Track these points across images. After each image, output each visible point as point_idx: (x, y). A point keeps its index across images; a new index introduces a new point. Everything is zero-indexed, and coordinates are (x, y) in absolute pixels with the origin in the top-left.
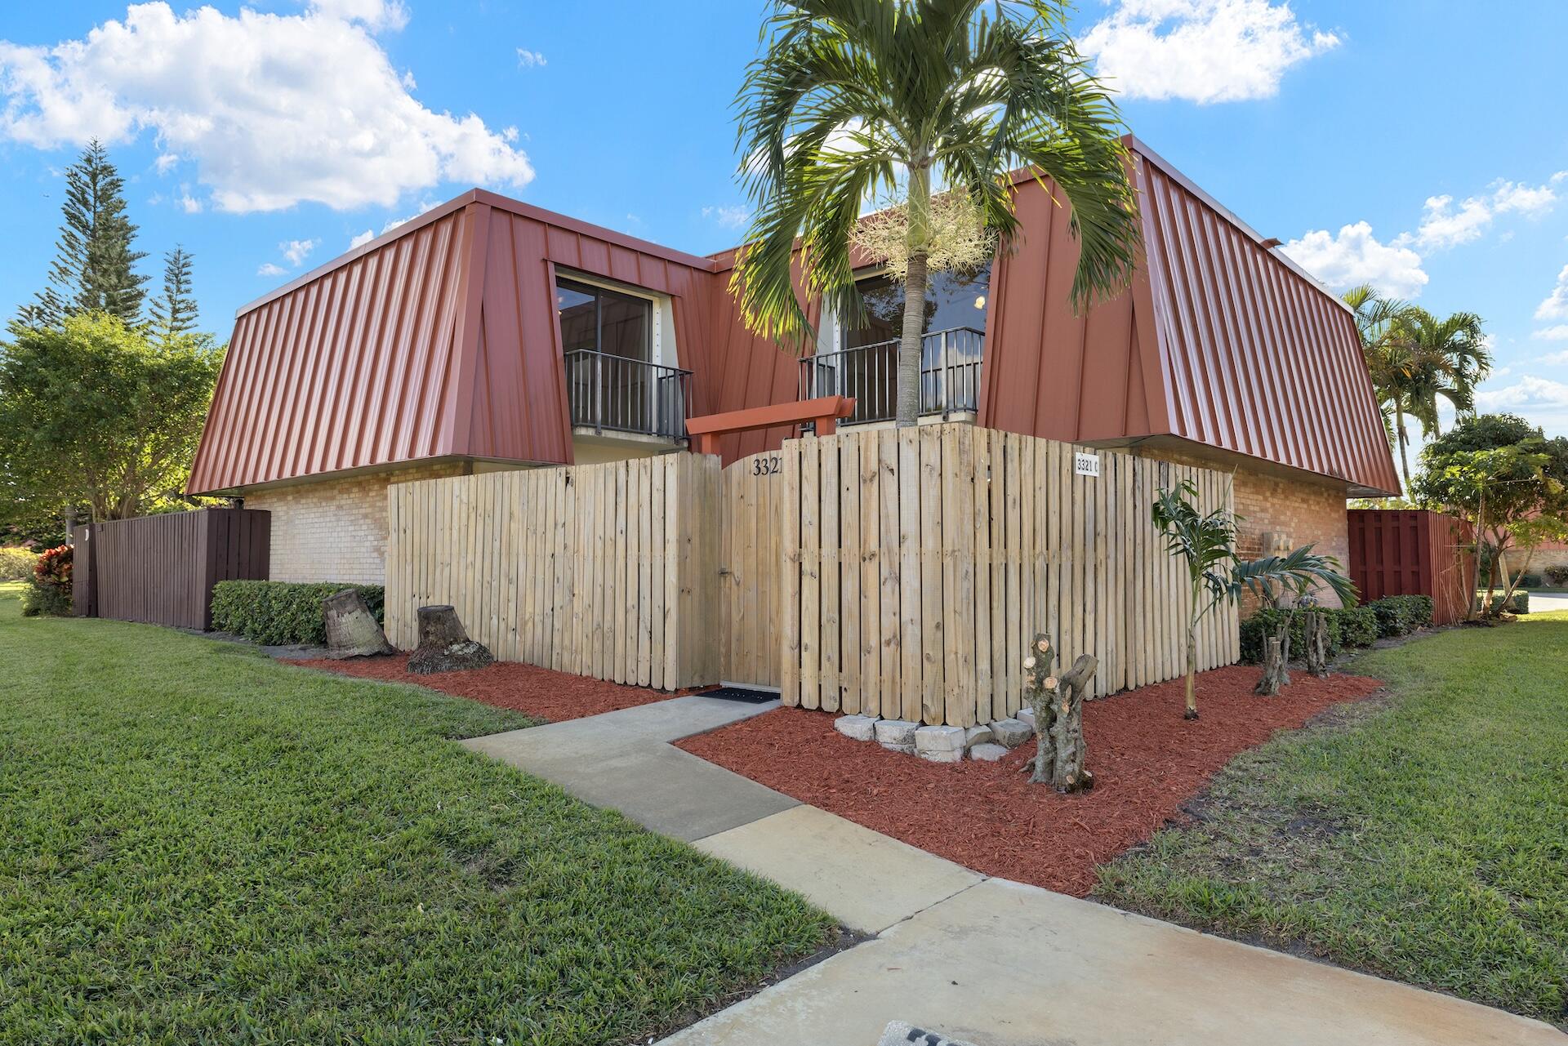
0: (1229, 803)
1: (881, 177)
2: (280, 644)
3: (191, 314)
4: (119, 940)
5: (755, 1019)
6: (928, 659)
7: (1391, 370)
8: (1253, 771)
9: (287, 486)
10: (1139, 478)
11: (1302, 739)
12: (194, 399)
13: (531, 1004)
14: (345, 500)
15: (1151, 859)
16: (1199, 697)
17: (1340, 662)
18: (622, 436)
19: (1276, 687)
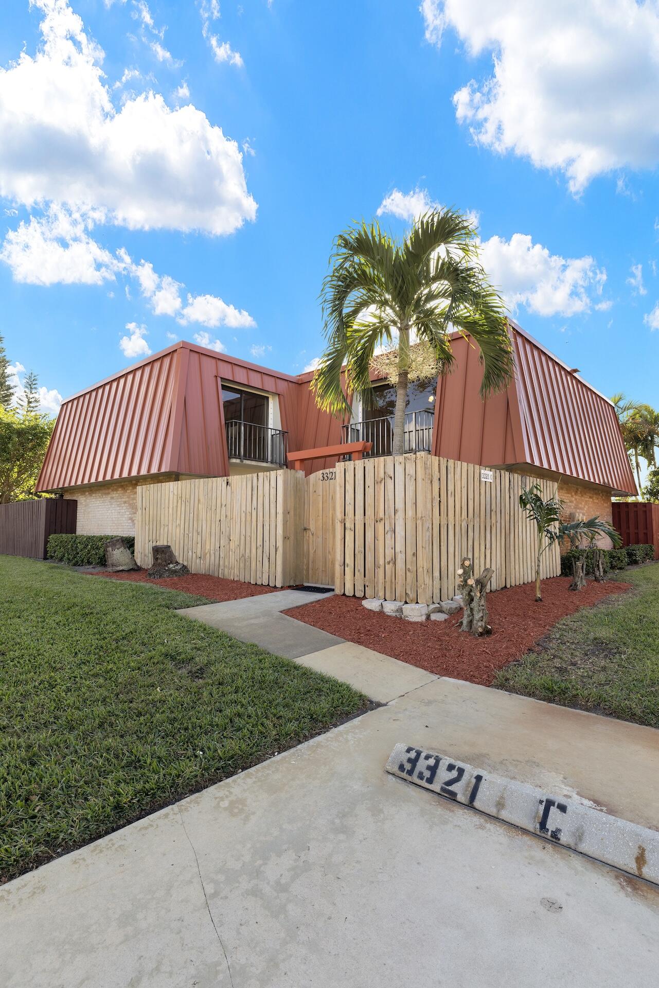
0: (559, 641)
1: (385, 335)
2: (82, 566)
3: (37, 404)
4: (7, 704)
5: (328, 743)
6: (409, 570)
7: (632, 435)
8: (571, 626)
9: (86, 488)
10: (512, 483)
11: (594, 611)
12: (39, 445)
13: (216, 735)
14: (115, 494)
15: (522, 668)
16: (542, 591)
17: (609, 576)
18: (254, 463)
19: (580, 587)
